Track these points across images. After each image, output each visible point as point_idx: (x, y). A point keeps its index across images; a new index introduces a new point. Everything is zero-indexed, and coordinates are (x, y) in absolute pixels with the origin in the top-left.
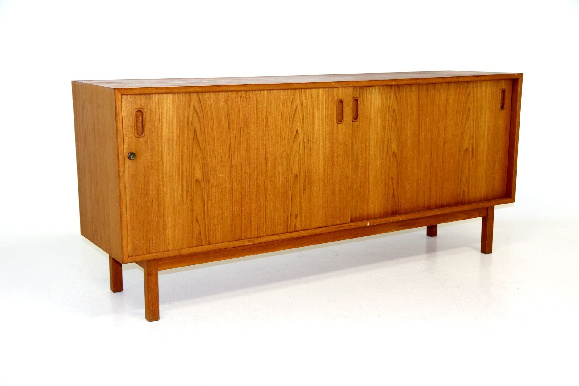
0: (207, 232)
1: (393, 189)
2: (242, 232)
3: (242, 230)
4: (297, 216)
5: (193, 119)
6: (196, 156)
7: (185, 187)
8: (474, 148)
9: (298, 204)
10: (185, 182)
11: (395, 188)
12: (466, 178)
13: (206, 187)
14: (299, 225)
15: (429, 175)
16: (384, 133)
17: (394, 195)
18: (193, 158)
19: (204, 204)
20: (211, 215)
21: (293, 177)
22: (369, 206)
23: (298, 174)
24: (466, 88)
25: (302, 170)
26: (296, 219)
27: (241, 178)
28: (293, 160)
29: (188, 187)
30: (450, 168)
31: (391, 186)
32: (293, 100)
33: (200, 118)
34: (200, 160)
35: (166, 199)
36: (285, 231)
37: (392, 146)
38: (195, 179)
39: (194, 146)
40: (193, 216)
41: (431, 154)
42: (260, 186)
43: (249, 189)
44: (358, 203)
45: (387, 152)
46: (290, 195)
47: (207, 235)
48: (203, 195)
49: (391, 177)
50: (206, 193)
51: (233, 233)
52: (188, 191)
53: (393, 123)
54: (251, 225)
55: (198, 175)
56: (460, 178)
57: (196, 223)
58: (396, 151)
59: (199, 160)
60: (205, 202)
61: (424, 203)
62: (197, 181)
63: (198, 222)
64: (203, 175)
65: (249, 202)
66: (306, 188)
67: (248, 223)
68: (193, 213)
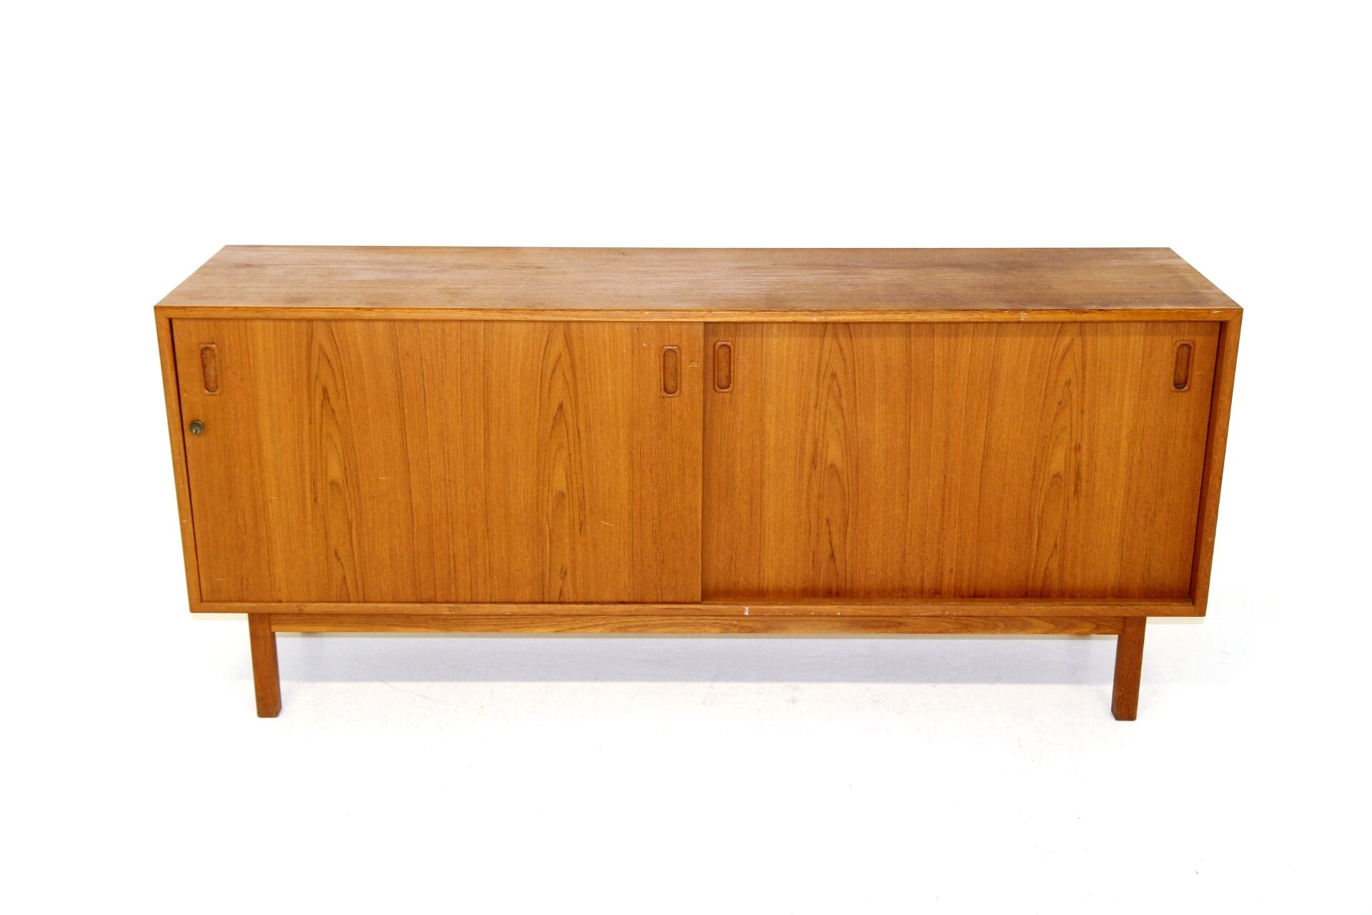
0: (358, 580)
1: (831, 543)
2: (435, 588)
3: (435, 585)
4: (565, 573)
5: (318, 370)
6: (330, 437)
7: (308, 493)
8: (1084, 476)
9: (567, 550)
10: (308, 483)
11: (836, 541)
12: (1056, 541)
13: (352, 497)
14: (571, 592)
15: (937, 524)
16: (806, 423)
17: (832, 556)
18: (324, 441)
19: (350, 528)
20: (367, 549)
21: (554, 497)
22: (764, 571)
23: (565, 492)
24: (1058, 336)
25: (575, 484)
26: (562, 579)
27: (431, 488)
28: (551, 462)
29: (316, 493)
30: (1004, 514)
31: (825, 538)
32: (549, 344)
33: (335, 367)
34: (339, 447)
35: (270, 510)
36: (537, 599)
37: (827, 451)
38: (330, 480)
39: (324, 419)
40: (327, 548)
41: (945, 478)
42: (475, 506)
43: (449, 509)
44: (733, 563)
45: (814, 464)
46: (548, 530)
47: (360, 583)
48: (347, 509)
49: (824, 519)
50: (353, 509)
51: (416, 587)
52: (315, 500)
53: (832, 403)
54: (455, 579)
55: (335, 472)
56: (1035, 540)
57: (334, 560)
58: (839, 464)
59: (335, 446)
60: (352, 524)
61: (922, 583)
62: (333, 484)
63: (339, 559)
64: (346, 474)
65: (450, 535)
66: (585, 520)
67: (449, 572)
68: (327, 542)
